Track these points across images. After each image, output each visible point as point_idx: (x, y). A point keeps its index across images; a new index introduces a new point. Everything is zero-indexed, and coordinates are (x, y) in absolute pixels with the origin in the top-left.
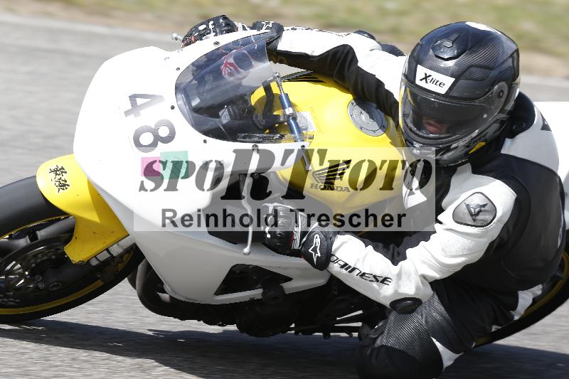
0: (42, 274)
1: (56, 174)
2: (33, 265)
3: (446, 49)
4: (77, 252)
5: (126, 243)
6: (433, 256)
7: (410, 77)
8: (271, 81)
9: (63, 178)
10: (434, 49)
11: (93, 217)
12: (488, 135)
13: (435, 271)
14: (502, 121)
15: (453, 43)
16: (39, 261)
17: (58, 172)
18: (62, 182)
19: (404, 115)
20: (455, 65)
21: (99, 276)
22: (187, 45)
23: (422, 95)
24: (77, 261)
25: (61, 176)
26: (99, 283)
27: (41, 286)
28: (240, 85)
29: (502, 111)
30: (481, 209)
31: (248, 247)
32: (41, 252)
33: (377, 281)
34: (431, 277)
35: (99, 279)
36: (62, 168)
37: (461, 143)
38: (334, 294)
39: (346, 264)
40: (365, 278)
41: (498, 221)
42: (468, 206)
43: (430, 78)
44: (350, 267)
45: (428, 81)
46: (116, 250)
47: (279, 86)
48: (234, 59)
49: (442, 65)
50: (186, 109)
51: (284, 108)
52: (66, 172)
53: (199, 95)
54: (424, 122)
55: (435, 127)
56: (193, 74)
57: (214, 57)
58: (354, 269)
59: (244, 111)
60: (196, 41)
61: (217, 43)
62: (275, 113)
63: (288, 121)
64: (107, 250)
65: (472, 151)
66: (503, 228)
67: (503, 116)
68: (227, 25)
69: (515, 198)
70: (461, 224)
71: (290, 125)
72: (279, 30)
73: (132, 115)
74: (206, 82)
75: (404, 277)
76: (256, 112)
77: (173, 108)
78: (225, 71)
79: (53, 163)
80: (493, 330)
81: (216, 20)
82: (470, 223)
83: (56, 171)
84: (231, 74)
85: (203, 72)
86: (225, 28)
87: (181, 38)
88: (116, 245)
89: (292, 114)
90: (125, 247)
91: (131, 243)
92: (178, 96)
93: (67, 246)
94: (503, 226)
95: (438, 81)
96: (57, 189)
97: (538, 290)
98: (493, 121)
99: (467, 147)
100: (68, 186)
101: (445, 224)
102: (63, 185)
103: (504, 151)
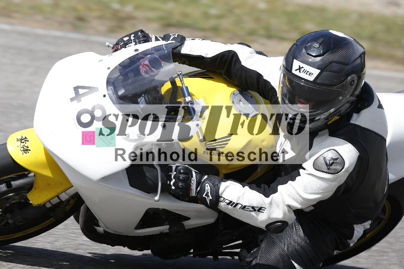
1: (21, 142)
3: (315, 49)
4: (36, 198)
5: (71, 192)
6: (297, 192)
7: (288, 68)
8: (176, 77)
9: (26, 145)
10: (306, 48)
11: (48, 173)
12: (342, 111)
14: (352, 102)
15: (320, 45)
17: (22, 141)
18: (25, 148)
19: (283, 94)
20: (321, 60)
21: (52, 214)
22: (116, 51)
23: (296, 80)
24: (36, 204)
25: (25, 143)
27: (10, 221)
28: (153, 80)
29: (352, 95)
30: (334, 161)
31: (158, 196)
32: (11, 197)
33: (255, 210)
34: (294, 207)
35: (52, 217)
36: (26, 138)
37: (323, 116)
38: (220, 229)
40: (246, 209)
41: (346, 171)
42: (324, 158)
43: (303, 69)
44: (234, 203)
45: (301, 71)
46: (64, 197)
47: (181, 81)
48: (149, 62)
50: (114, 97)
51: (185, 96)
52: (28, 141)
53: (124, 87)
54: (296, 100)
55: (304, 104)
56: (120, 72)
57: (135, 60)
58: (237, 204)
59: (156, 99)
60: (121, 48)
61: (136, 50)
62: (178, 100)
64: (57, 196)
65: (330, 122)
66: (348, 176)
67: (353, 98)
68: (144, 36)
69: (358, 155)
72: (183, 39)
73: (75, 102)
74: (129, 78)
76: (164, 100)
77: (105, 96)
78: (142, 70)
79: (19, 134)
80: (335, 254)
81: (136, 33)
83: (21, 140)
84: (146, 72)
85: (127, 70)
86: (142, 39)
87: (112, 46)
88: (64, 193)
89: (190, 101)
90: (70, 195)
91: (75, 192)
92: (108, 88)
93: (29, 193)
94: (348, 174)
95: (308, 72)
96: (21, 153)
97: (367, 225)
98: (346, 102)
99: (327, 119)
100: (30, 150)
101: (307, 170)
102: (26, 150)
103: (353, 121)
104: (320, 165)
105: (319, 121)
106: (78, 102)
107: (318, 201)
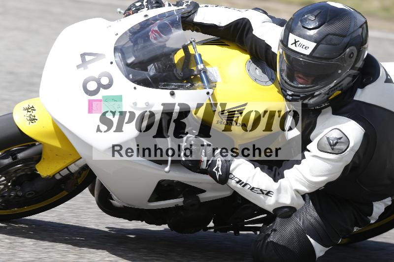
0: (21, 185)
2: (14, 178)
3: (310, 22)
4: (45, 170)
5: (80, 163)
6: (303, 175)
7: (284, 42)
8: (189, 45)
9: (33, 115)
10: (302, 21)
11: (56, 143)
12: (343, 86)
13: (305, 187)
14: (354, 75)
15: (315, 17)
16: (18, 175)
17: (29, 110)
18: (32, 117)
19: (281, 70)
20: (317, 33)
21: (63, 187)
22: (127, 16)
23: (293, 56)
24: (45, 176)
25: (31, 113)
26: (65, 193)
27: (20, 194)
28: (164, 46)
29: (353, 68)
30: (338, 141)
31: (168, 167)
32: (19, 169)
33: (263, 193)
34: (302, 191)
35: (63, 190)
36: (33, 107)
38: (239, 203)
39: (240, 181)
40: (254, 191)
41: (351, 150)
42: (328, 138)
43: (298, 43)
44: (243, 183)
45: (297, 45)
46: (74, 168)
47: (194, 48)
48: (159, 28)
49: (308, 34)
50: (122, 64)
51: (197, 64)
52: (35, 110)
53: (135, 54)
54: (295, 75)
55: (303, 79)
56: (129, 38)
58: (246, 184)
59: (166, 66)
60: (133, 13)
61: (146, 16)
62: (191, 68)
63: (200, 74)
64: (67, 168)
65: (331, 98)
66: (355, 155)
67: (354, 72)
68: (157, 2)
69: (363, 133)
70: (324, 152)
71: (201, 76)
72: (196, 6)
73: (82, 69)
74: (139, 43)
75: (282, 191)
76: (176, 68)
77: (112, 63)
78: (152, 36)
79: (25, 104)
80: (355, 230)
82: (330, 151)
84: (155, 39)
85: (136, 36)
86: (155, 5)
87: (123, 12)
88: (73, 165)
89: (203, 69)
90: (80, 166)
91: (84, 164)
92: (116, 55)
93: (38, 164)
94: (354, 153)
95: (304, 45)
96: (28, 122)
97: (388, 201)
98: (346, 75)
99: (328, 93)
100: (37, 120)
101: (312, 152)
102: (33, 120)
103: (356, 98)
104: (323, 145)
105: (321, 95)
106: (84, 69)
107: (326, 183)
